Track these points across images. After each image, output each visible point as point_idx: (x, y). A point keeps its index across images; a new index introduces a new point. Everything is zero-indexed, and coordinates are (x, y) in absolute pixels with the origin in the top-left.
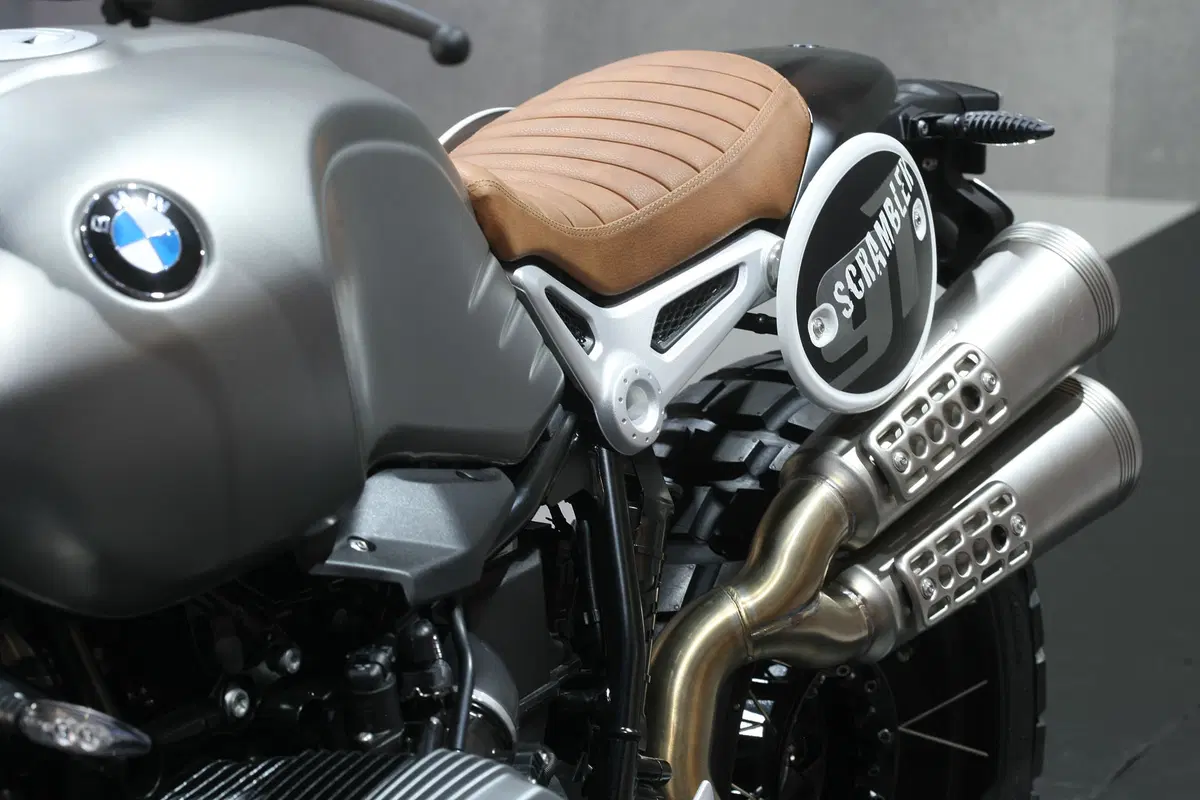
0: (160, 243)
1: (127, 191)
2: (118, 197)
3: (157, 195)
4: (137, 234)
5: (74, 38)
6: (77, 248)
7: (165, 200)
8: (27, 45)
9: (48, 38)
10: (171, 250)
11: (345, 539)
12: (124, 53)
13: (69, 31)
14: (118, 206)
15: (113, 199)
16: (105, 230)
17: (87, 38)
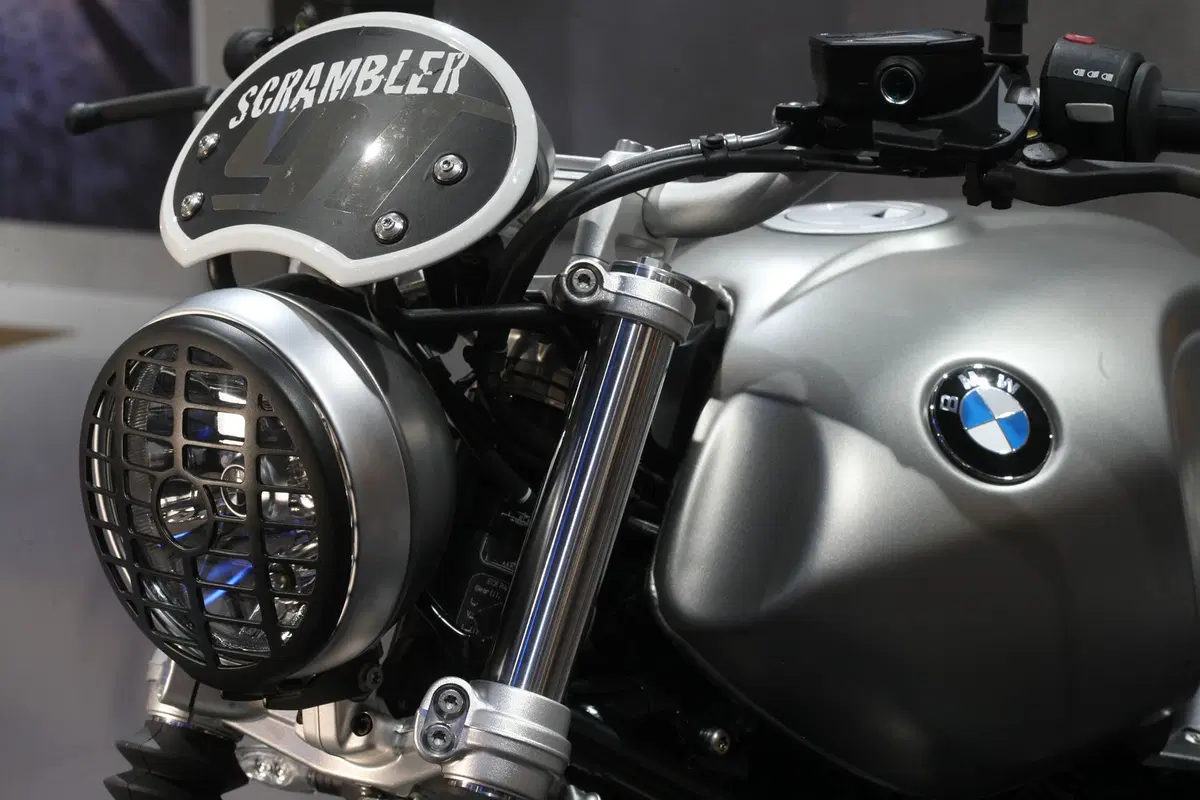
0: (1008, 425)
1: (976, 371)
2: (968, 377)
3: (1007, 377)
4: (986, 415)
5: (924, 212)
6: (926, 427)
7: (1015, 381)
8: (877, 219)
9: (898, 212)
10: (1019, 431)
11: (1179, 731)
12: (974, 230)
13: (919, 205)
14: (967, 386)
15: (962, 378)
16: (954, 410)
17: (938, 214)
